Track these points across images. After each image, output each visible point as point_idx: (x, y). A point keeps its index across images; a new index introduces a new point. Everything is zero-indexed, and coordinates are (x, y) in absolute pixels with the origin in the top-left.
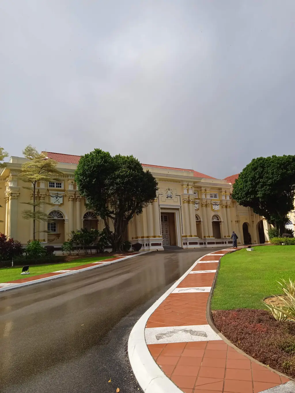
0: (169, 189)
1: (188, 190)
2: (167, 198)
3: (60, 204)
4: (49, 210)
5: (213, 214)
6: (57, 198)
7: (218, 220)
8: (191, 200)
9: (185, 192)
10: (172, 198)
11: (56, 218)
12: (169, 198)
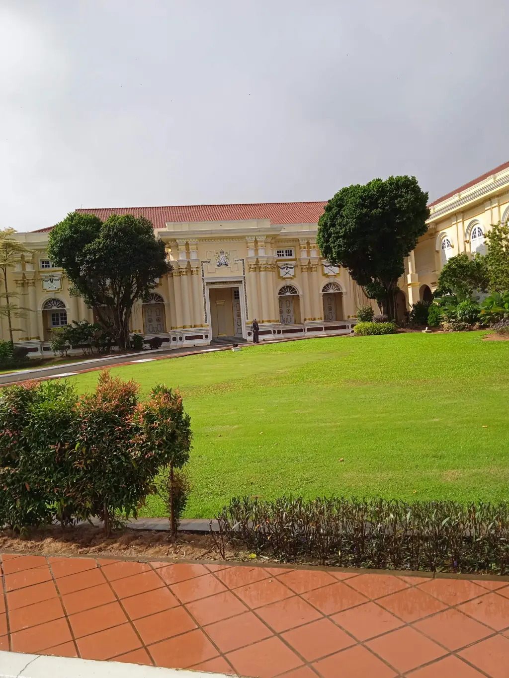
0: (222, 253)
1: (256, 251)
2: (218, 266)
3: (56, 289)
4: (43, 298)
5: (325, 281)
6: (52, 282)
7: (339, 290)
8: (263, 266)
9: (251, 253)
10: (227, 265)
11: (55, 308)
12: (221, 267)
